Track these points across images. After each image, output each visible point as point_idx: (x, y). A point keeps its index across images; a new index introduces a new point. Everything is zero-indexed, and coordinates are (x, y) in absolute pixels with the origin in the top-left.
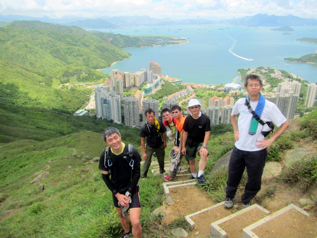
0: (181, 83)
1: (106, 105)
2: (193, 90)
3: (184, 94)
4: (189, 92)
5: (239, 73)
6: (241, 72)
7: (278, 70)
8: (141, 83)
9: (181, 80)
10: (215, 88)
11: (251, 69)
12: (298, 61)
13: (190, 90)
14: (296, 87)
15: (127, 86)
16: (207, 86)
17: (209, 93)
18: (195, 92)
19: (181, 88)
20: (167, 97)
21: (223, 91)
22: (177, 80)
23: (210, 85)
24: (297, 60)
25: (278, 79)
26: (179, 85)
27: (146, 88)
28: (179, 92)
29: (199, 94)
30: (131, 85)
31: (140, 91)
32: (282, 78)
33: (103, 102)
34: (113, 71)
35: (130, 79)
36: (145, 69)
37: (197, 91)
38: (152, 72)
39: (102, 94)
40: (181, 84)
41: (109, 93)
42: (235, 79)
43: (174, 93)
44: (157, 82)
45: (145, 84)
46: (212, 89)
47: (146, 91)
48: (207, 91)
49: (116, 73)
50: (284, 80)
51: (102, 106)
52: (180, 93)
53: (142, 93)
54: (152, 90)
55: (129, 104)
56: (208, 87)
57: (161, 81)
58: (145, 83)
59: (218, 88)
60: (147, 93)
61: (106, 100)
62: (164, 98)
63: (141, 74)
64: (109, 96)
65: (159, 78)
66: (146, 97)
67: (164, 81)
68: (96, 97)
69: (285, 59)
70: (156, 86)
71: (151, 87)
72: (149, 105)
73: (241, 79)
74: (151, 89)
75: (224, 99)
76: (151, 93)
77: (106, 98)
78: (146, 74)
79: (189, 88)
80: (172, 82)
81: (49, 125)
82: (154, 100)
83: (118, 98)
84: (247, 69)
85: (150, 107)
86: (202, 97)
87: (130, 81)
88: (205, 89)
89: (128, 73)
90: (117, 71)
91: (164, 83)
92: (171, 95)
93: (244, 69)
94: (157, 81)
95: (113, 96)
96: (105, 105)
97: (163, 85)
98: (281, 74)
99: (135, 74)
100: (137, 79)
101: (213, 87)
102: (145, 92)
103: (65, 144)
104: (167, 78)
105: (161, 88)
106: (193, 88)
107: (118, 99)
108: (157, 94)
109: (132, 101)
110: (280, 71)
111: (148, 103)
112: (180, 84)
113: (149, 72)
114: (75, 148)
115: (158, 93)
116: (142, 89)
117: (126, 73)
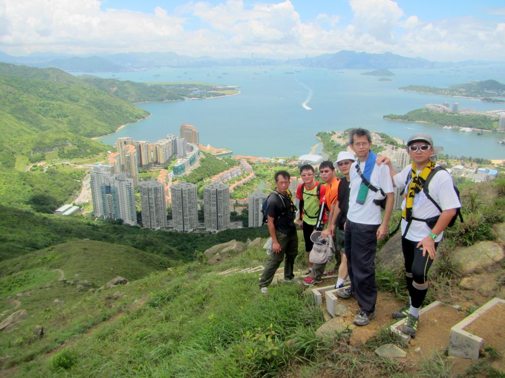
0: (230, 155)
1: (110, 195)
2: (250, 166)
3: (237, 173)
4: (245, 170)
5: (319, 138)
6: (321, 137)
7: (376, 133)
8: (168, 158)
9: (230, 152)
10: (284, 162)
11: (336, 132)
12: (404, 119)
13: (247, 167)
14: (403, 158)
15: (144, 163)
16: (272, 159)
18: (254, 169)
19: (232, 164)
20: (210, 178)
21: (297, 167)
22: (224, 152)
23: (276, 159)
24: (402, 118)
25: (376, 146)
26: (228, 160)
27: (176, 165)
28: (229, 171)
29: (261, 172)
30: (150, 161)
31: (165, 170)
32: (382, 144)
33: (104, 190)
34: (120, 140)
35: (149, 152)
36: (174, 136)
37: (257, 167)
38: (185, 140)
39: (103, 178)
40: (232, 158)
41: (115, 175)
42: (314, 148)
43: (220, 172)
44: (193, 156)
45: (174, 160)
46: (280, 165)
47: (176, 170)
48: (273, 168)
49: (125, 143)
50: (385, 147)
51: (103, 198)
52: (231, 173)
53: (168, 175)
54: (186, 169)
55: (148, 193)
56: (273, 161)
57: (199, 154)
58: (173, 158)
59: (289, 162)
60: (177, 174)
61: (109, 187)
62: (205, 181)
63: (166, 144)
64: (115, 181)
65: (196, 149)
66: (176, 180)
67: (204, 153)
68: (92, 183)
69: (384, 117)
70: (192, 161)
71: (184, 164)
72: (182, 192)
73: (323, 148)
74: (184, 166)
75: (298, 179)
76: (184, 174)
77: (110, 184)
78: (174, 143)
79: (245, 163)
80: (217, 156)
81: (11, 232)
82: (190, 185)
83: (131, 184)
84: (331, 133)
85: (184, 195)
86: (265, 177)
87: (149, 154)
88: (270, 165)
89: (144, 142)
90: (128, 139)
91: (204, 157)
92: (216, 176)
93: (326, 133)
94: (192, 154)
95: (121, 181)
96: (108, 195)
97: (202, 161)
98: (380, 138)
99: (157, 143)
100: (161, 152)
101: (281, 161)
102: (174, 172)
103: (43, 263)
104: (208, 149)
105: (200, 166)
106: (251, 164)
107: (129, 185)
108: (193, 174)
109: (153, 187)
110: (379, 134)
111: (180, 189)
112: (230, 157)
113: (180, 141)
114: (62, 269)
115: (195, 173)
116: (169, 167)
117: (141, 142)
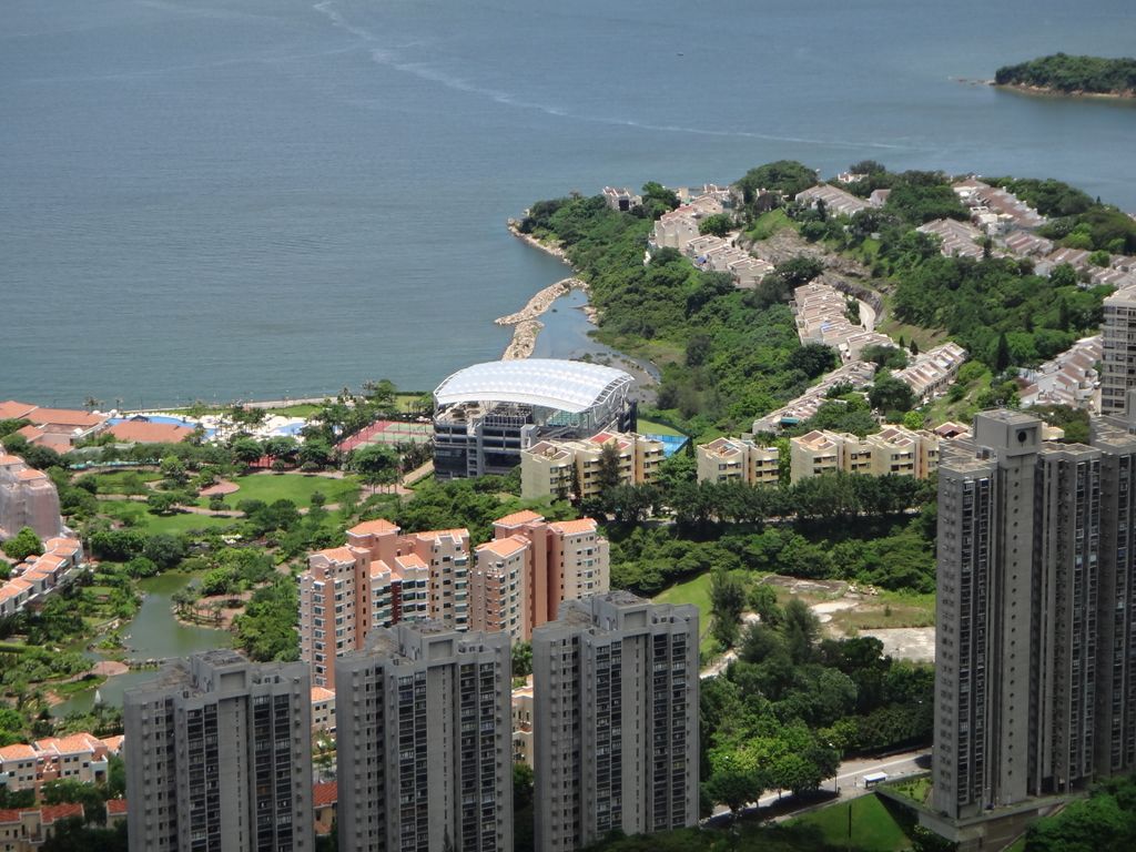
5: (553, 248)
16: (204, 420)
17: (251, 509)
18: (70, 506)
21: (429, 467)
23: (238, 414)
29: (128, 522)
42: (524, 319)
46: (283, 455)
48: (225, 487)
56: (217, 429)
59: (352, 430)
69: (1004, 76)
93: (599, 203)
101: (276, 427)
